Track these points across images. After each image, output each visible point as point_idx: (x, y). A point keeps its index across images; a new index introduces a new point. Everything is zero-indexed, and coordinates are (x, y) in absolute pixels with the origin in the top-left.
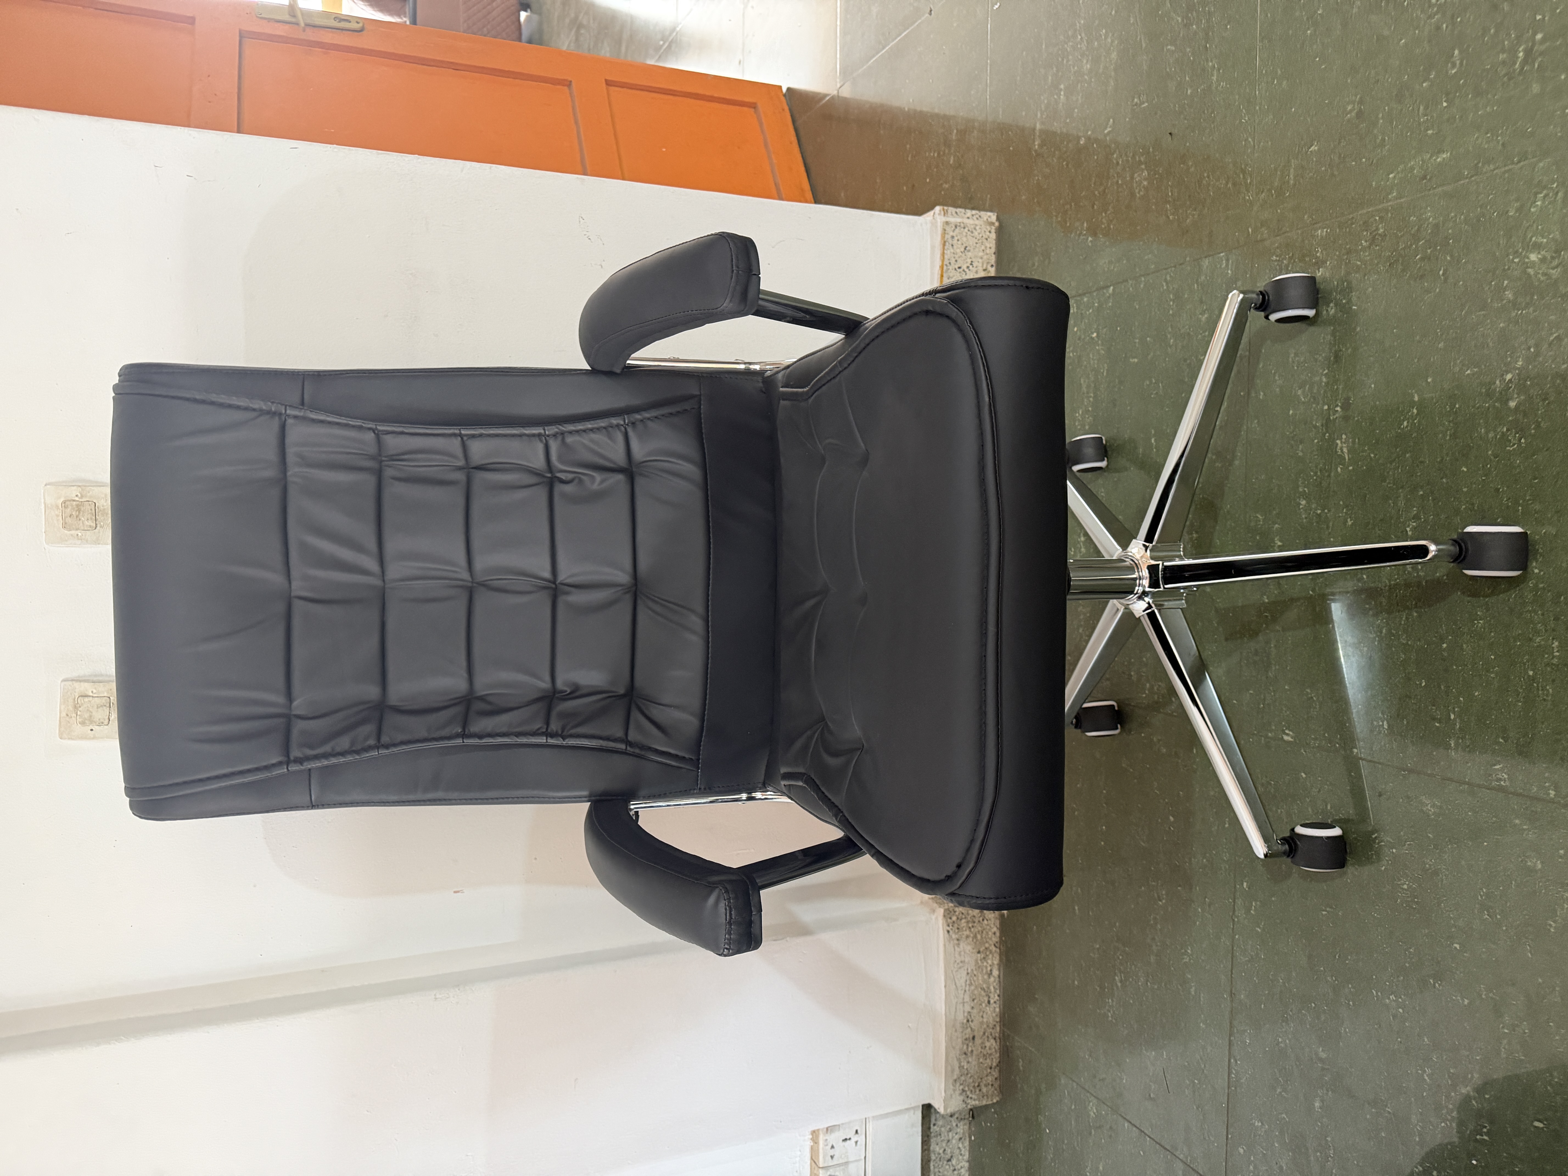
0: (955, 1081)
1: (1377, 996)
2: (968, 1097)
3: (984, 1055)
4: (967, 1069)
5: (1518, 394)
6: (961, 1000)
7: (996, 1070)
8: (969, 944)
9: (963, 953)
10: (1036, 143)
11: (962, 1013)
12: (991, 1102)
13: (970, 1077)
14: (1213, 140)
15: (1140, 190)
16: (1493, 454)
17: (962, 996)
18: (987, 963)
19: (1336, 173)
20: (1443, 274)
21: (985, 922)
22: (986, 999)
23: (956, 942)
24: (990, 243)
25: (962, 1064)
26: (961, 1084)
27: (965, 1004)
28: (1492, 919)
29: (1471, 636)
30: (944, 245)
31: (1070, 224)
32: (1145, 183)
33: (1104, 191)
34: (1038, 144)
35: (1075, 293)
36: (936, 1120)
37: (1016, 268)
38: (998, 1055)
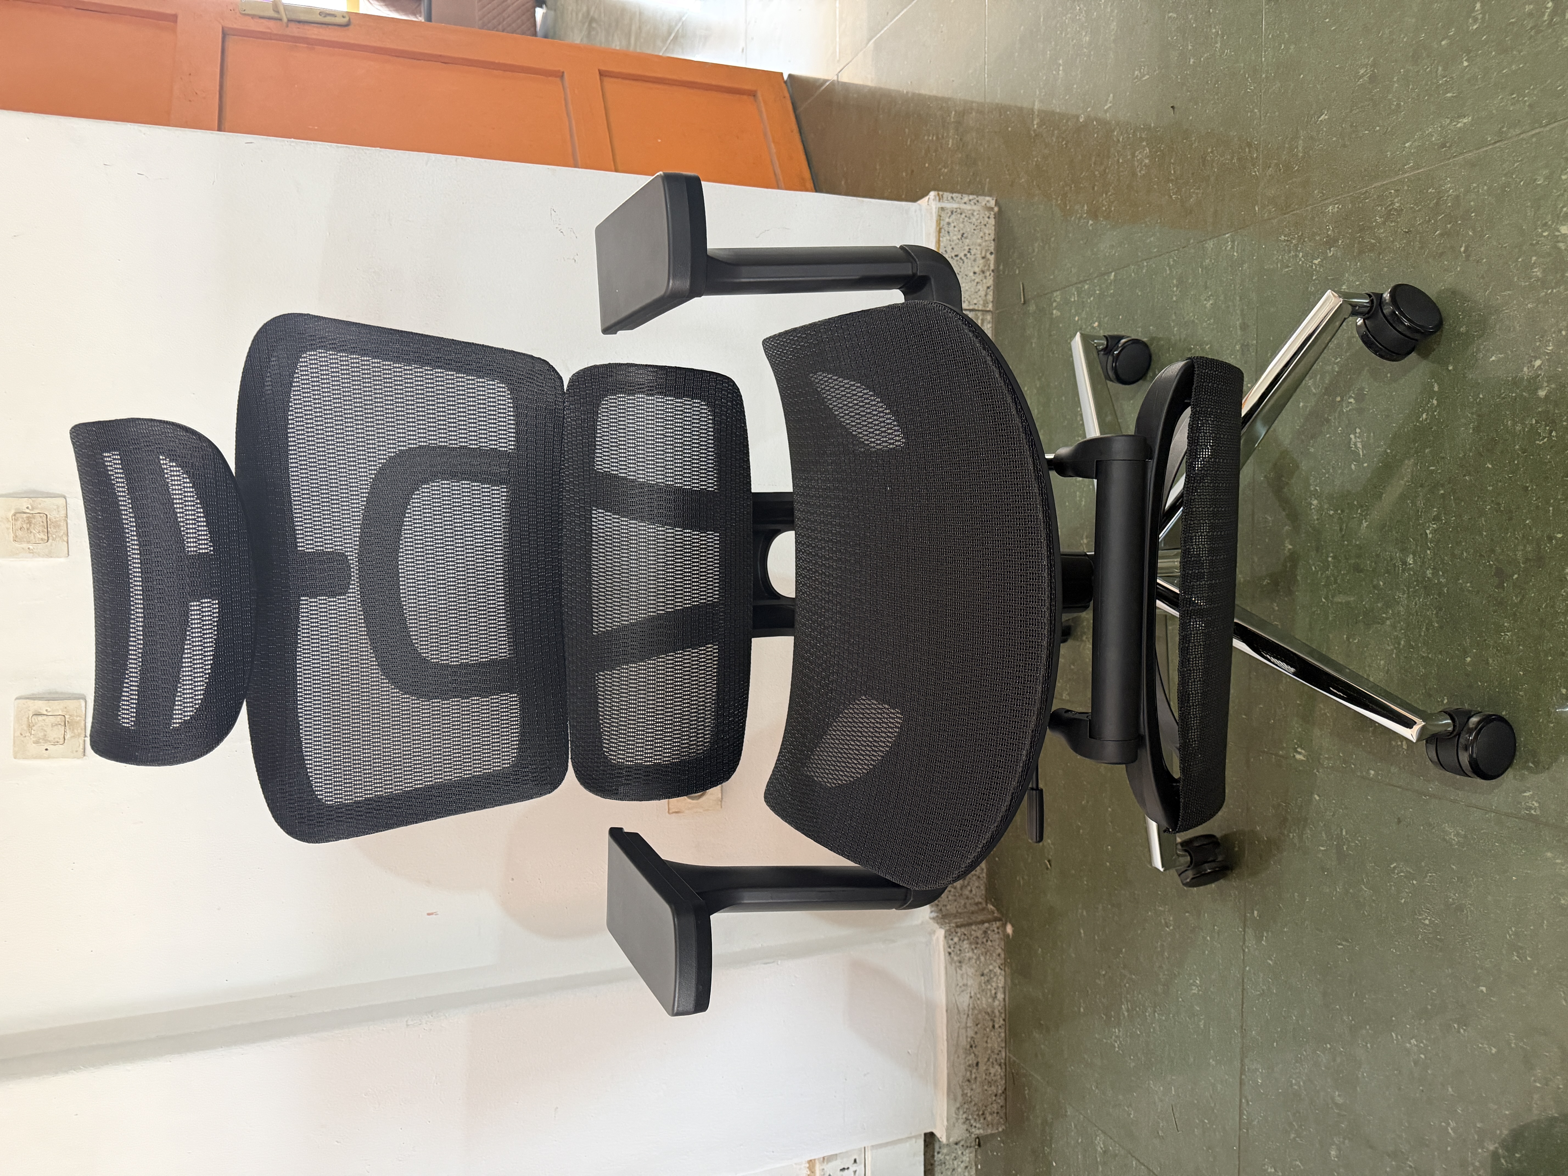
0: (958, 1109)
1: (1397, 1039)
2: (971, 1126)
3: (989, 1082)
4: (971, 1097)
5: (1548, 382)
6: (963, 1025)
7: (1002, 1098)
8: (972, 966)
9: (965, 976)
10: (1035, 122)
11: (965, 1037)
13: (975, 1105)
14: (1217, 112)
15: (1141, 169)
16: (1521, 449)
17: (965, 1020)
18: (992, 986)
19: (1348, 143)
20: (1464, 252)
21: (989, 943)
22: (991, 1024)
23: (958, 964)
24: (989, 229)
25: (965, 1091)
26: (964, 1113)
27: (968, 1029)
28: (1522, 960)
29: (1497, 650)
30: (940, 231)
31: (1070, 207)
32: (1147, 161)
33: (1105, 170)
34: (1037, 124)
35: (1075, 280)
36: (940, 1148)
37: (1016, 255)
38: (1004, 1081)
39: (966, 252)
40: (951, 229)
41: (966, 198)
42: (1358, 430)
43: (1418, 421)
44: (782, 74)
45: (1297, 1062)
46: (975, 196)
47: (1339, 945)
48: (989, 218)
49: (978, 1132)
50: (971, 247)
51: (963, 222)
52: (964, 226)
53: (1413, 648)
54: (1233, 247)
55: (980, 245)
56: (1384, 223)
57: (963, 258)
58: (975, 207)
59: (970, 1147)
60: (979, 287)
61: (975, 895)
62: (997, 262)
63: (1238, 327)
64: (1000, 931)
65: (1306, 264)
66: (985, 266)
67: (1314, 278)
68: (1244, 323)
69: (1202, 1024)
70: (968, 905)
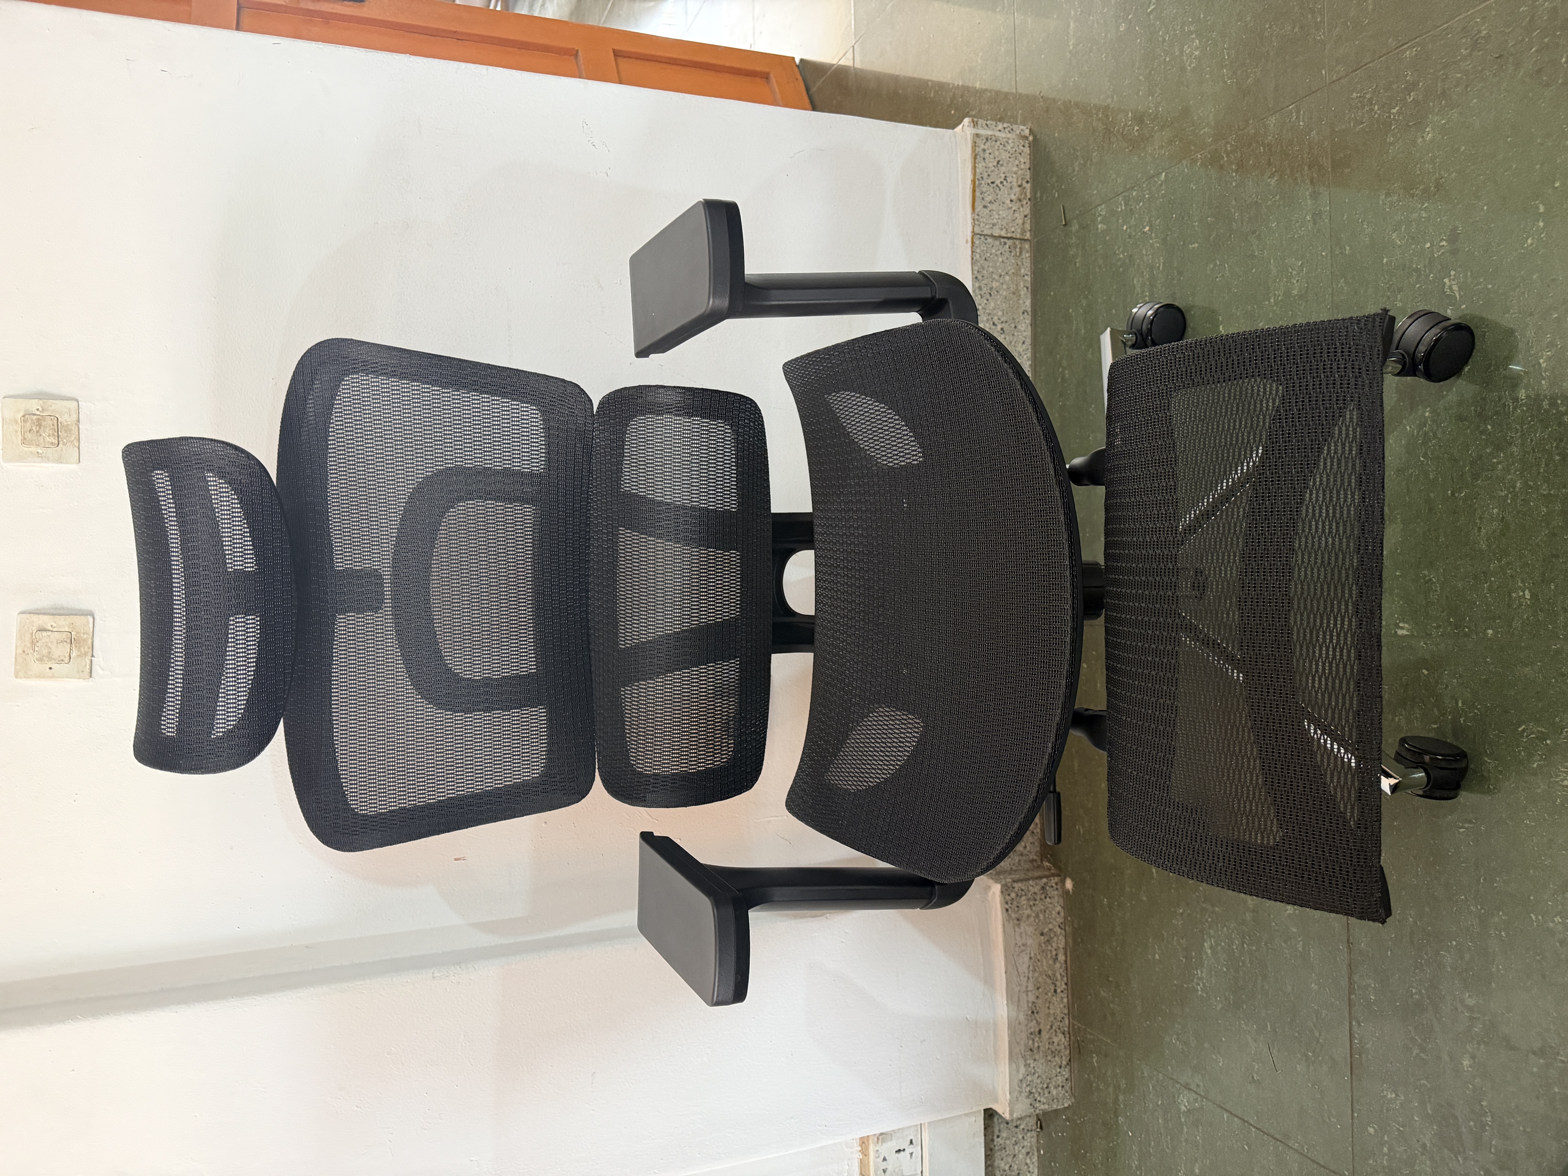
0: (1021, 1081)
1: (1537, 921)
2: (1035, 1100)
3: (1053, 1052)
4: (1034, 1068)
6: (1024, 989)
7: (1067, 1070)
8: (1031, 925)
9: (1024, 935)
10: (1071, 43)
11: (1026, 1003)
12: (1062, 1107)
13: (1038, 1078)
15: (1191, 63)
17: (1024, 984)
18: (1052, 947)
21: (1048, 899)
22: (1052, 987)
23: (1016, 922)
24: (1024, 157)
25: (1028, 1062)
26: (1027, 1086)
27: (1029, 994)
30: (975, 158)
31: (1113, 118)
32: (1197, 53)
33: (1150, 73)
34: (1073, 45)
35: (1122, 189)
36: (999, 1131)
37: (1054, 179)
38: (1068, 1052)
39: (1002, 180)
40: (987, 155)
41: (1000, 126)
42: (1453, 273)
43: (1523, 248)
44: (793, 58)
45: (1416, 968)
46: (1009, 125)
47: (1460, 828)
48: (1024, 146)
49: (1042, 1107)
50: (1007, 175)
51: (998, 150)
52: (1000, 154)
53: (1531, 488)
54: (1298, 118)
55: (1016, 173)
56: (1470, 55)
57: (999, 185)
58: (1009, 135)
59: (1031, 1131)
60: (1017, 215)
61: (1030, 852)
62: (1034, 190)
63: (1308, 197)
64: (1059, 887)
65: (1383, 116)
66: (1021, 195)
67: (1393, 128)
68: (1314, 192)
69: (1300, 947)
70: (1022, 863)
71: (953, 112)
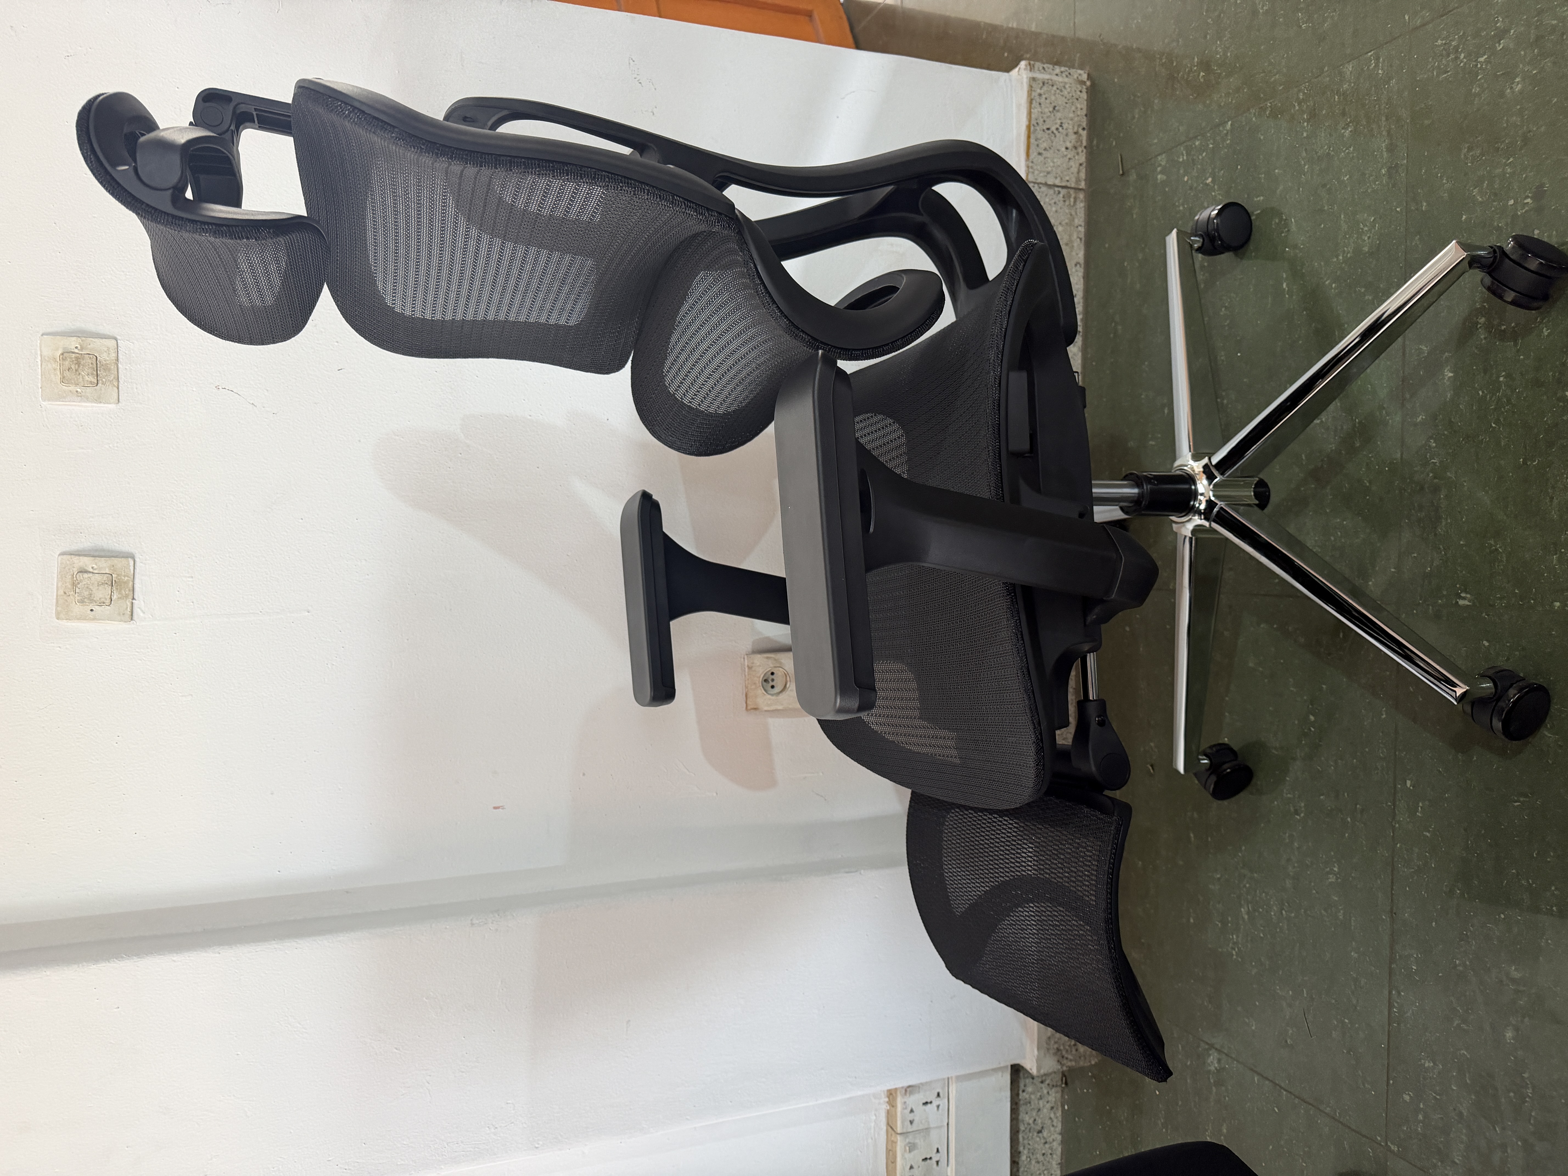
2: (1063, 1057)
12: (1088, 1064)
24: (1081, 103)
30: (1031, 103)
31: (1177, 63)
35: (1183, 138)
36: (1025, 1086)
37: (1112, 126)
39: (1058, 126)
40: (1043, 100)
41: (1058, 70)
45: (1461, 939)
46: (1067, 69)
47: (1515, 802)
48: (1081, 92)
50: (1064, 121)
51: (1055, 94)
52: (1056, 99)
54: (1377, 65)
55: (1072, 119)
57: (1055, 132)
58: (1066, 80)
59: (1057, 1086)
60: (1072, 163)
65: (1469, 65)
66: (1077, 142)
67: (1479, 77)
69: (1341, 914)
71: (1006, 54)
